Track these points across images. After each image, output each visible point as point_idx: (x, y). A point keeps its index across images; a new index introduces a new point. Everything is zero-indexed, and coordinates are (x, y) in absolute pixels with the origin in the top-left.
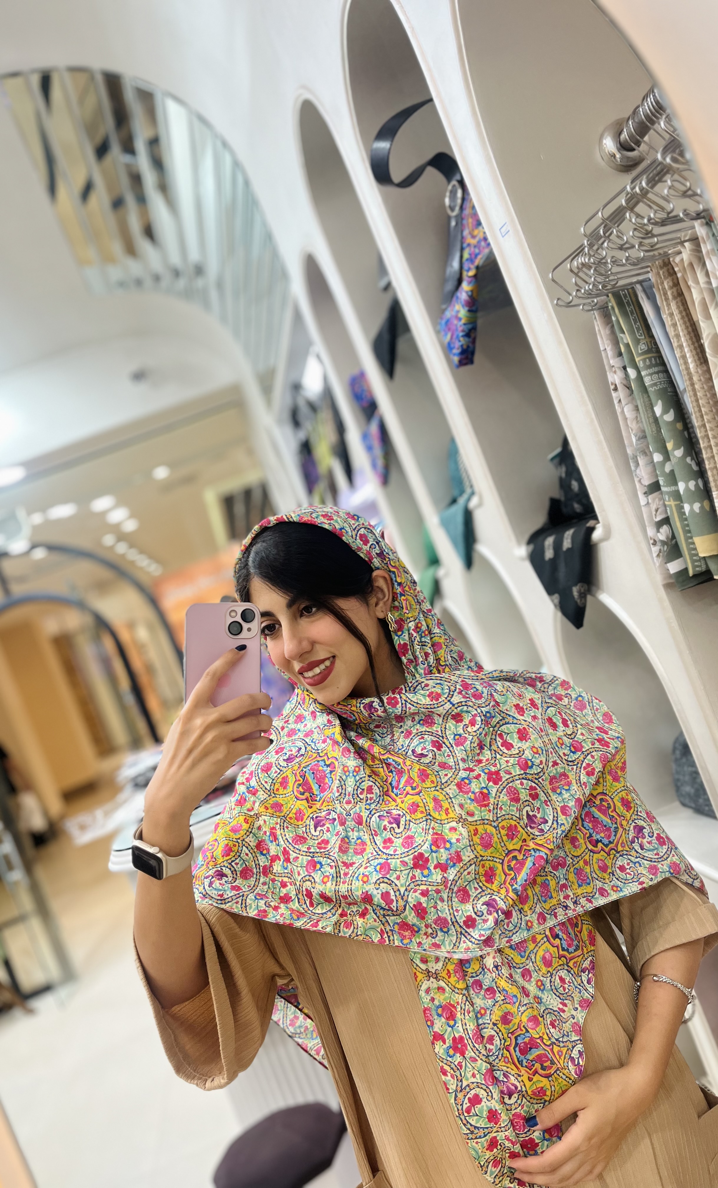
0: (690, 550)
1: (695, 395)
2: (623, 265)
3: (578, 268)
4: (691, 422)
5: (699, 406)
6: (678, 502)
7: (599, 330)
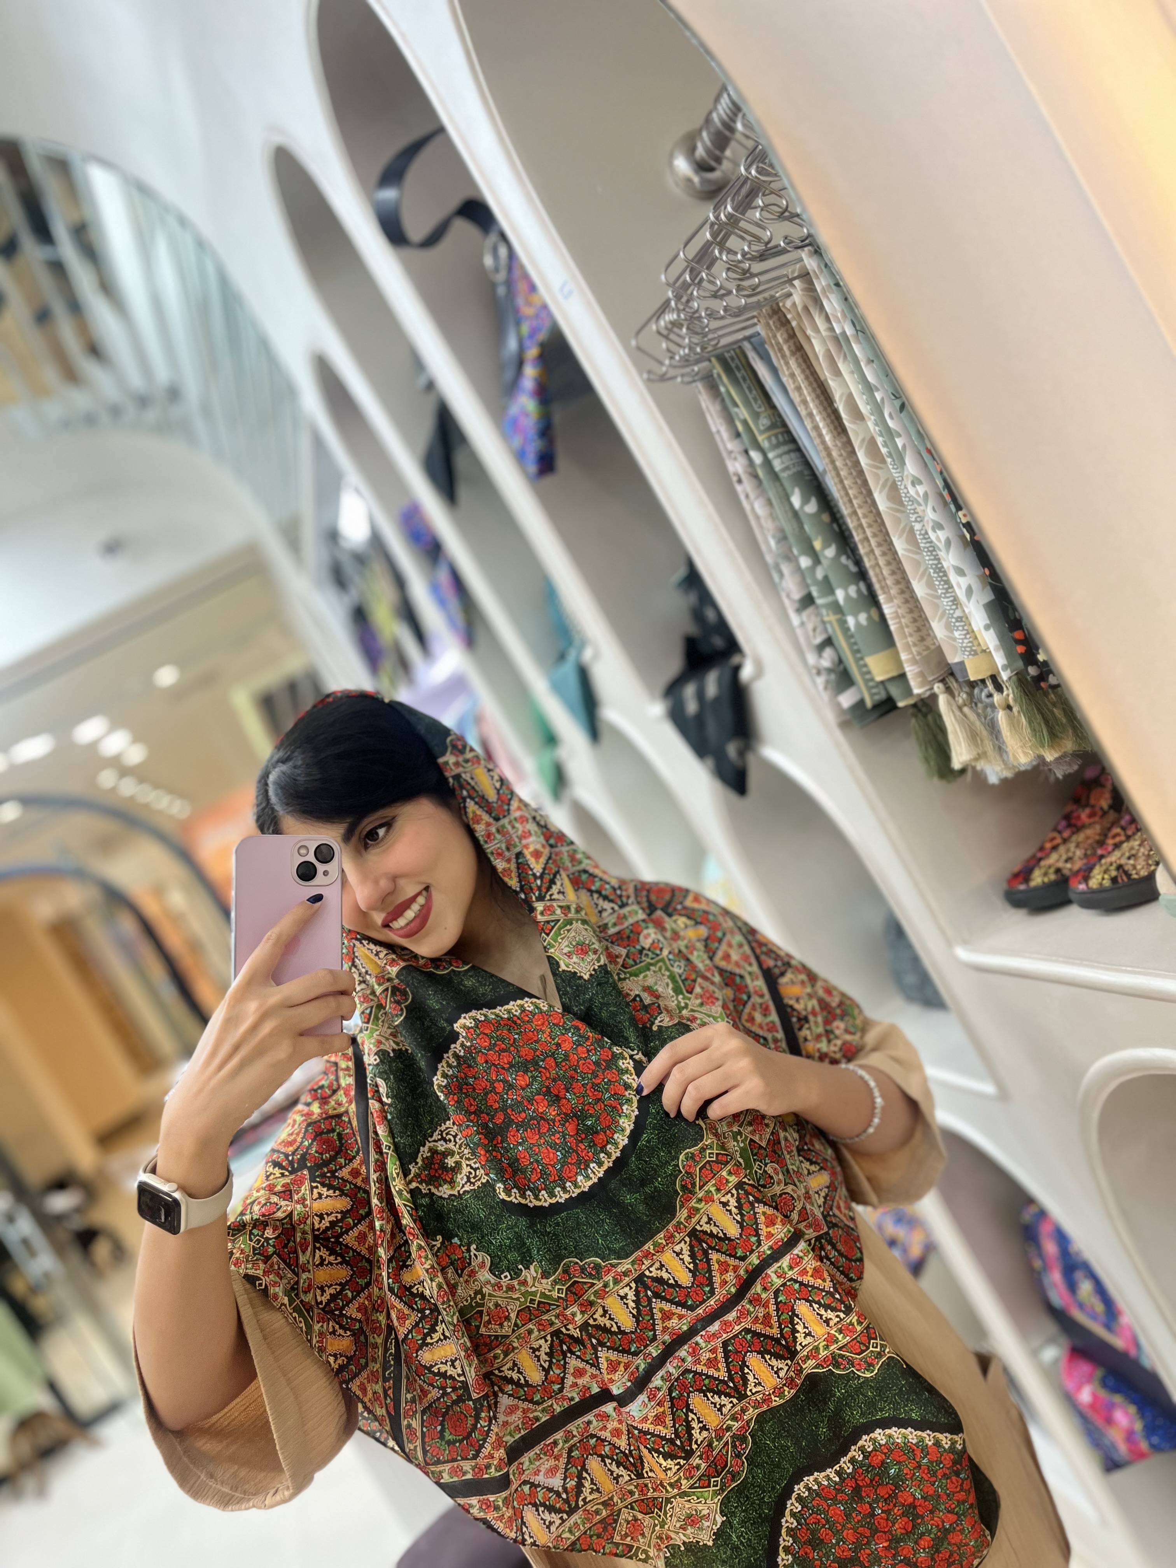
0: (863, 674)
1: (838, 475)
2: (722, 318)
3: (666, 328)
4: (839, 511)
5: (844, 488)
6: (838, 616)
7: (707, 408)
